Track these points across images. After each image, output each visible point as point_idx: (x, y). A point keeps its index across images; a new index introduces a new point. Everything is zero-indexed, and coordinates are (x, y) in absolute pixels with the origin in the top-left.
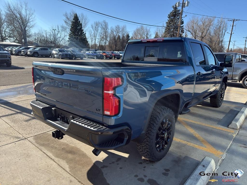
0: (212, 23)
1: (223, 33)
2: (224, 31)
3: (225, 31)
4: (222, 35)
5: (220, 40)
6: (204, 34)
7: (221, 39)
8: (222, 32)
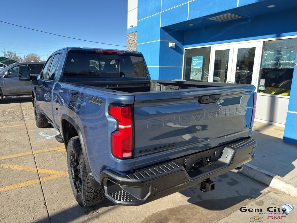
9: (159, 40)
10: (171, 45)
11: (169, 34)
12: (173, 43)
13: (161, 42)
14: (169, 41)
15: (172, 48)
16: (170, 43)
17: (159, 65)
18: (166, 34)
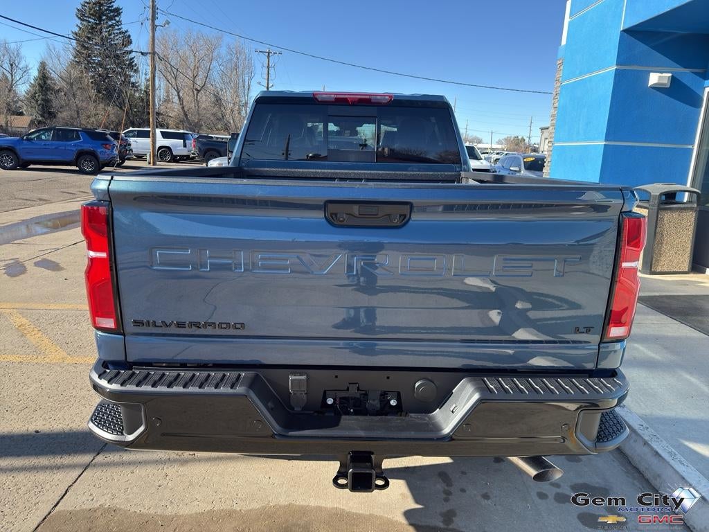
0: (215, 54)
1: (247, 84)
2: (247, 79)
3: (250, 79)
4: (244, 87)
5: (240, 101)
6: (199, 82)
7: (243, 99)
8: (244, 81)
9: (614, 68)
10: (654, 79)
11: (654, 48)
12: (664, 75)
13: (618, 74)
14: (650, 69)
15: (658, 88)
16: (652, 74)
17: (606, 140)
18: (641, 47)
